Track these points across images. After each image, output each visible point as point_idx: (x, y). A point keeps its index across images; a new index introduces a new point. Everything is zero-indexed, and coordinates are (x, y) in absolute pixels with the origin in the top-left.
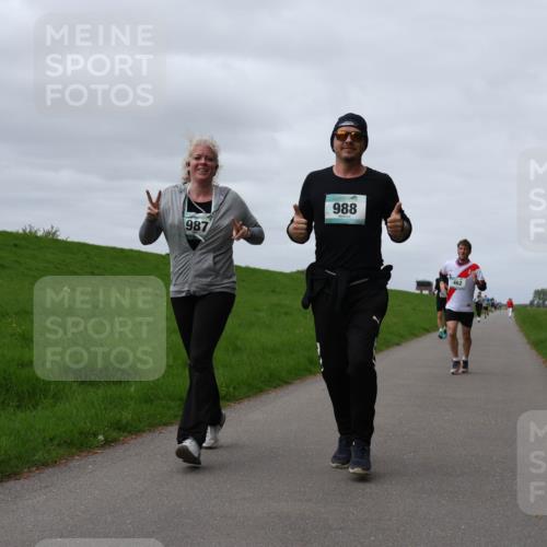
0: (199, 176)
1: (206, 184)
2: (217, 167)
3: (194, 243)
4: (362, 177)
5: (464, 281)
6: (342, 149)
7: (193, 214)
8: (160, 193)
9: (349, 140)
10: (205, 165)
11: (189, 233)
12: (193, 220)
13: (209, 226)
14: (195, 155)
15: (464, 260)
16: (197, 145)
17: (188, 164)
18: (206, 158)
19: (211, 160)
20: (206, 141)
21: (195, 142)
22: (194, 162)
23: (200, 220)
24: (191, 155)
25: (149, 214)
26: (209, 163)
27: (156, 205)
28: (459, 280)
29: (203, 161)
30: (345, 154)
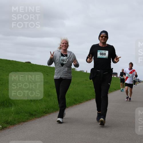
0: (64, 48)
1: (65, 50)
2: (68, 46)
3: (62, 65)
4: (106, 47)
5: (131, 75)
6: (102, 40)
7: (63, 57)
8: (54, 52)
9: (104, 38)
10: (65, 45)
11: (62, 62)
12: (63, 59)
13: (67, 61)
14: (63, 43)
15: (131, 68)
16: (63, 40)
17: (61, 45)
18: (65, 44)
19: (66, 44)
20: (65, 39)
21: (62, 40)
22: (62, 45)
23: (65, 59)
24: (61, 43)
25: (51, 58)
26: (66, 45)
27: (52, 55)
28: (129, 74)
29: (64, 44)
30: (103, 41)
